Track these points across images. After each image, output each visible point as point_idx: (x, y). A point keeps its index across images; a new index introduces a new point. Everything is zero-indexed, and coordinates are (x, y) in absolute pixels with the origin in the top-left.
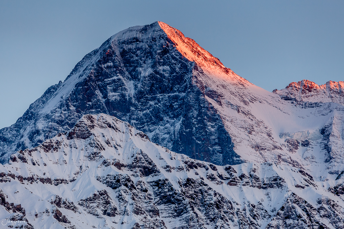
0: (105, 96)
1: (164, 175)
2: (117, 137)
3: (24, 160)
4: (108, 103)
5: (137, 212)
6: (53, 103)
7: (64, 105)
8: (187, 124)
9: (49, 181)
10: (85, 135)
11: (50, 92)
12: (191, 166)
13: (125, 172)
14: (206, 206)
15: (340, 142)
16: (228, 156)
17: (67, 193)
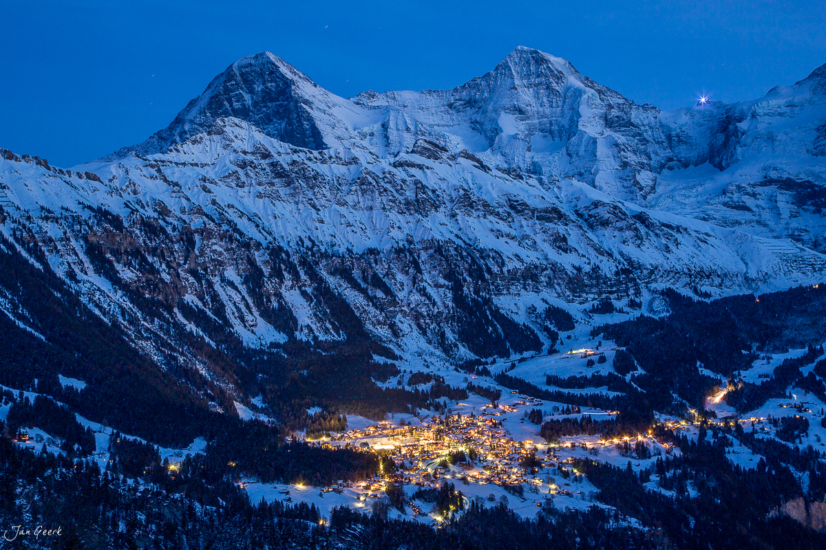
0: (231, 105)
1: (277, 158)
2: (243, 133)
3: (178, 151)
4: (233, 110)
5: (260, 184)
6: (194, 112)
7: (202, 112)
8: (290, 123)
9: (196, 165)
10: (220, 132)
11: (192, 104)
12: (295, 151)
13: (249, 157)
14: (306, 178)
15: (395, 132)
16: (319, 144)
17: (210, 173)
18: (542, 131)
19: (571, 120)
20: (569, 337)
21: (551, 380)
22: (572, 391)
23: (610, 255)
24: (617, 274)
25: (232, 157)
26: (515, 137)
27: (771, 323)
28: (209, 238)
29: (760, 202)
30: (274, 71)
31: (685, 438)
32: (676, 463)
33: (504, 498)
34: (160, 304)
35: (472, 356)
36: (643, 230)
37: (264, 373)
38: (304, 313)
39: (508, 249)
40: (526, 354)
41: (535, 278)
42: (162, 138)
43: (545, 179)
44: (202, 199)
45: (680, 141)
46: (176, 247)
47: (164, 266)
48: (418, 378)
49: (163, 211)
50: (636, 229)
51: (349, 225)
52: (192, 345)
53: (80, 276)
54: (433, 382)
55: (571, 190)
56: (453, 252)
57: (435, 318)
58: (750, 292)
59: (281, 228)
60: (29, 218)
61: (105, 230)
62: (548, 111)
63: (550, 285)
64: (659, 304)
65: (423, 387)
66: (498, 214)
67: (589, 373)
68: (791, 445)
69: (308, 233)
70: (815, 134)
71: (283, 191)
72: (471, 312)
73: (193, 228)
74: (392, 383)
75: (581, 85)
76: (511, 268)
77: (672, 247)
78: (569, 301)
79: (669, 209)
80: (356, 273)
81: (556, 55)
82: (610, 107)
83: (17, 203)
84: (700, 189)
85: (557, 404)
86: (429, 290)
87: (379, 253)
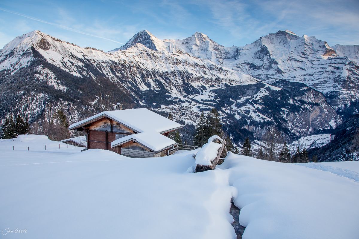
1: (148, 52)
2: (141, 46)
3: (128, 49)
4: (139, 42)
5: (144, 57)
6: (130, 42)
7: (132, 42)
8: (150, 45)
9: (132, 53)
10: (137, 46)
11: (130, 40)
12: (152, 51)
13: (142, 52)
14: (154, 56)
15: (171, 48)
16: (156, 50)
17: (135, 55)
18: (201, 49)
19: (207, 48)
20: (205, 92)
21: (202, 100)
22: (206, 102)
23: (214, 76)
24: (215, 79)
25: (139, 51)
26: (196, 50)
27: (244, 91)
28: (134, 68)
29: (243, 67)
30: (147, 34)
31: (227, 113)
32: (226, 118)
33: (193, 123)
34: (124, 81)
35: (186, 94)
36: (221, 71)
37: (145, 96)
38: (153, 84)
39: (194, 73)
40: (197, 95)
41: (199, 79)
42: (123, 47)
43: (202, 59)
44: (132, 60)
45: (228, 53)
46: (128, 69)
47: (125, 73)
48: (175, 98)
49: (125, 62)
50: (220, 71)
51: (162, 66)
52: (131, 89)
53: (109, 74)
54: (178, 99)
55: (207, 62)
56: (183, 73)
57: (179, 86)
58: (240, 85)
59: (148, 66)
60: (99, 62)
61: (114, 65)
62: (202, 45)
63: (202, 81)
64: (223, 86)
65: (177, 100)
66: (192, 66)
67: (209, 99)
68: (247, 115)
69: (154, 68)
70: (254, 54)
71: (149, 59)
72: (186, 85)
73: (131, 66)
74: (170, 99)
75: (209, 41)
76: (195, 77)
77: (226, 75)
78: (206, 84)
79: (225, 67)
80: (163, 76)
81: (205, 34)
82: (215, 45)
83: (97, 59)
84: (232, 63)
85: (203, 105)
86: (178, 81)
87: (168, 72)
